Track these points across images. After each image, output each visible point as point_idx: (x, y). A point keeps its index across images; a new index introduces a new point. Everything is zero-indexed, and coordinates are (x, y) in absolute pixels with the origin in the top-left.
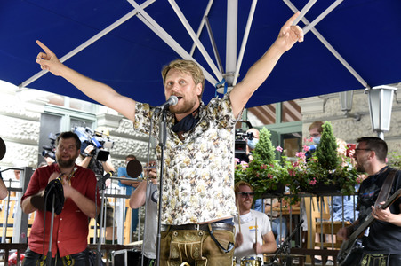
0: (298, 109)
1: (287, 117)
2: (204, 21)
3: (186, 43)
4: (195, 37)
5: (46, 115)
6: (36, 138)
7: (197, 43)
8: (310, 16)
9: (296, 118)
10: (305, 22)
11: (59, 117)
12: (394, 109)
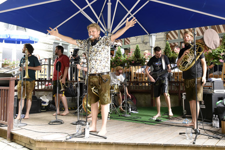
0: (129, 41)
1: (126, 43)
2: (101, 14)
3: (96, 20)
4: (98, 19)
5: (55, 43)
6: (52, 50)
7: (99, 20)
8: (132, 13)
9: (128, 44)
10: (131, 14)
11: (59, 43)
12: (156, 41)
